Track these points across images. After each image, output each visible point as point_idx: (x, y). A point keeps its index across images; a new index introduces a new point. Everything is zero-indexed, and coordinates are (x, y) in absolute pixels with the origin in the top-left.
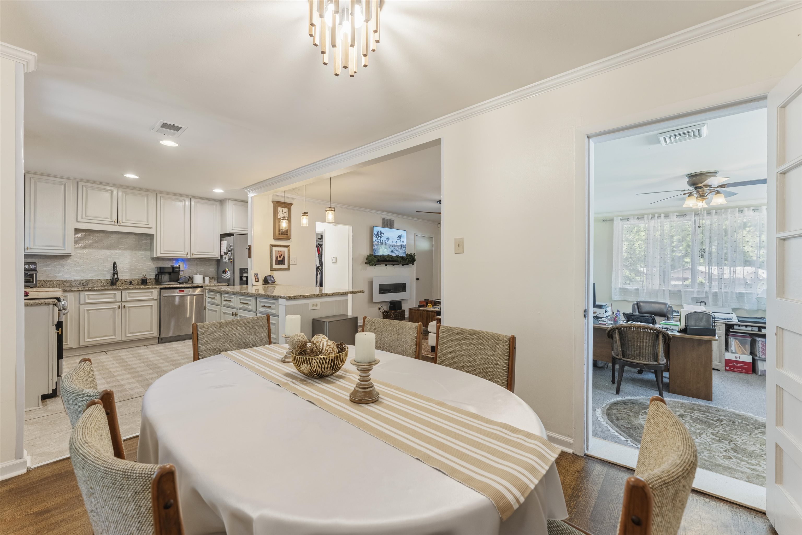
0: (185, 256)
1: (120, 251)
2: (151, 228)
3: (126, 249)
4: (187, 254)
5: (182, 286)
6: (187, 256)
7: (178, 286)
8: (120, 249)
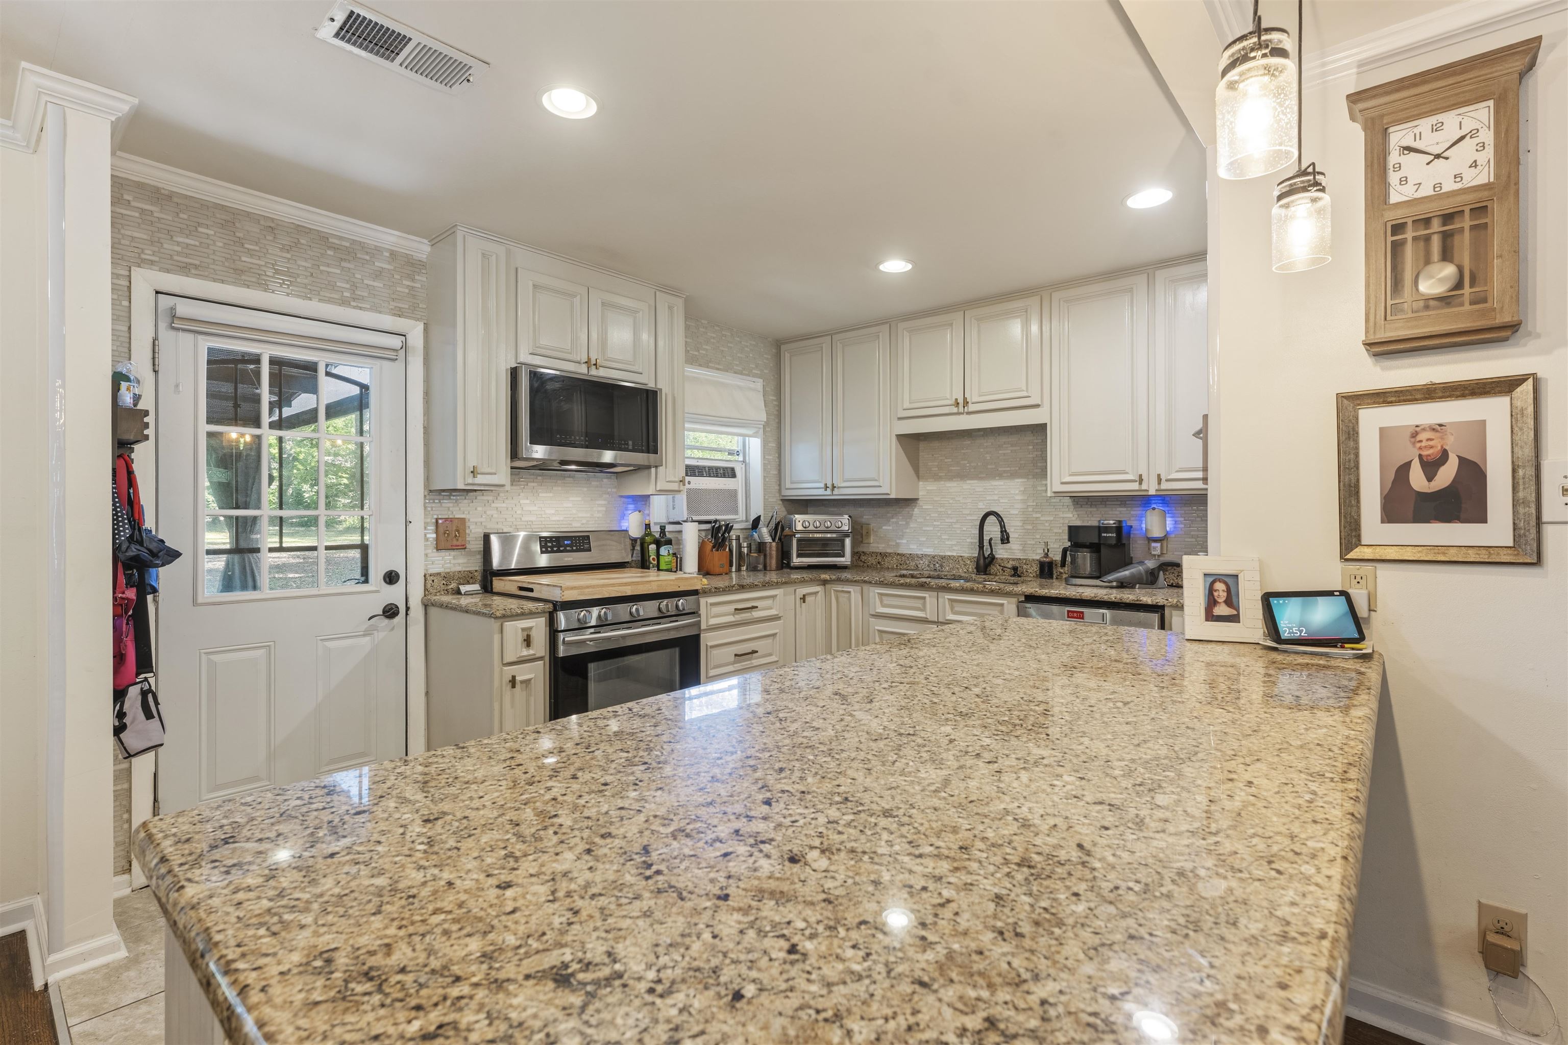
0: (1135, 486)
1: (1001, 483)
2: (1037, 406)
3: (1013, 475)
4: (1141, 481)
5: (1128, 596)
6: (1144, 487)
7: (1115, 595)
8: (1001, 476)
